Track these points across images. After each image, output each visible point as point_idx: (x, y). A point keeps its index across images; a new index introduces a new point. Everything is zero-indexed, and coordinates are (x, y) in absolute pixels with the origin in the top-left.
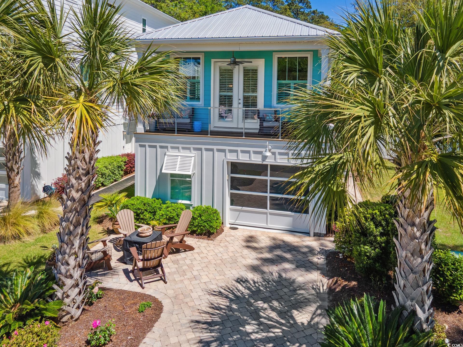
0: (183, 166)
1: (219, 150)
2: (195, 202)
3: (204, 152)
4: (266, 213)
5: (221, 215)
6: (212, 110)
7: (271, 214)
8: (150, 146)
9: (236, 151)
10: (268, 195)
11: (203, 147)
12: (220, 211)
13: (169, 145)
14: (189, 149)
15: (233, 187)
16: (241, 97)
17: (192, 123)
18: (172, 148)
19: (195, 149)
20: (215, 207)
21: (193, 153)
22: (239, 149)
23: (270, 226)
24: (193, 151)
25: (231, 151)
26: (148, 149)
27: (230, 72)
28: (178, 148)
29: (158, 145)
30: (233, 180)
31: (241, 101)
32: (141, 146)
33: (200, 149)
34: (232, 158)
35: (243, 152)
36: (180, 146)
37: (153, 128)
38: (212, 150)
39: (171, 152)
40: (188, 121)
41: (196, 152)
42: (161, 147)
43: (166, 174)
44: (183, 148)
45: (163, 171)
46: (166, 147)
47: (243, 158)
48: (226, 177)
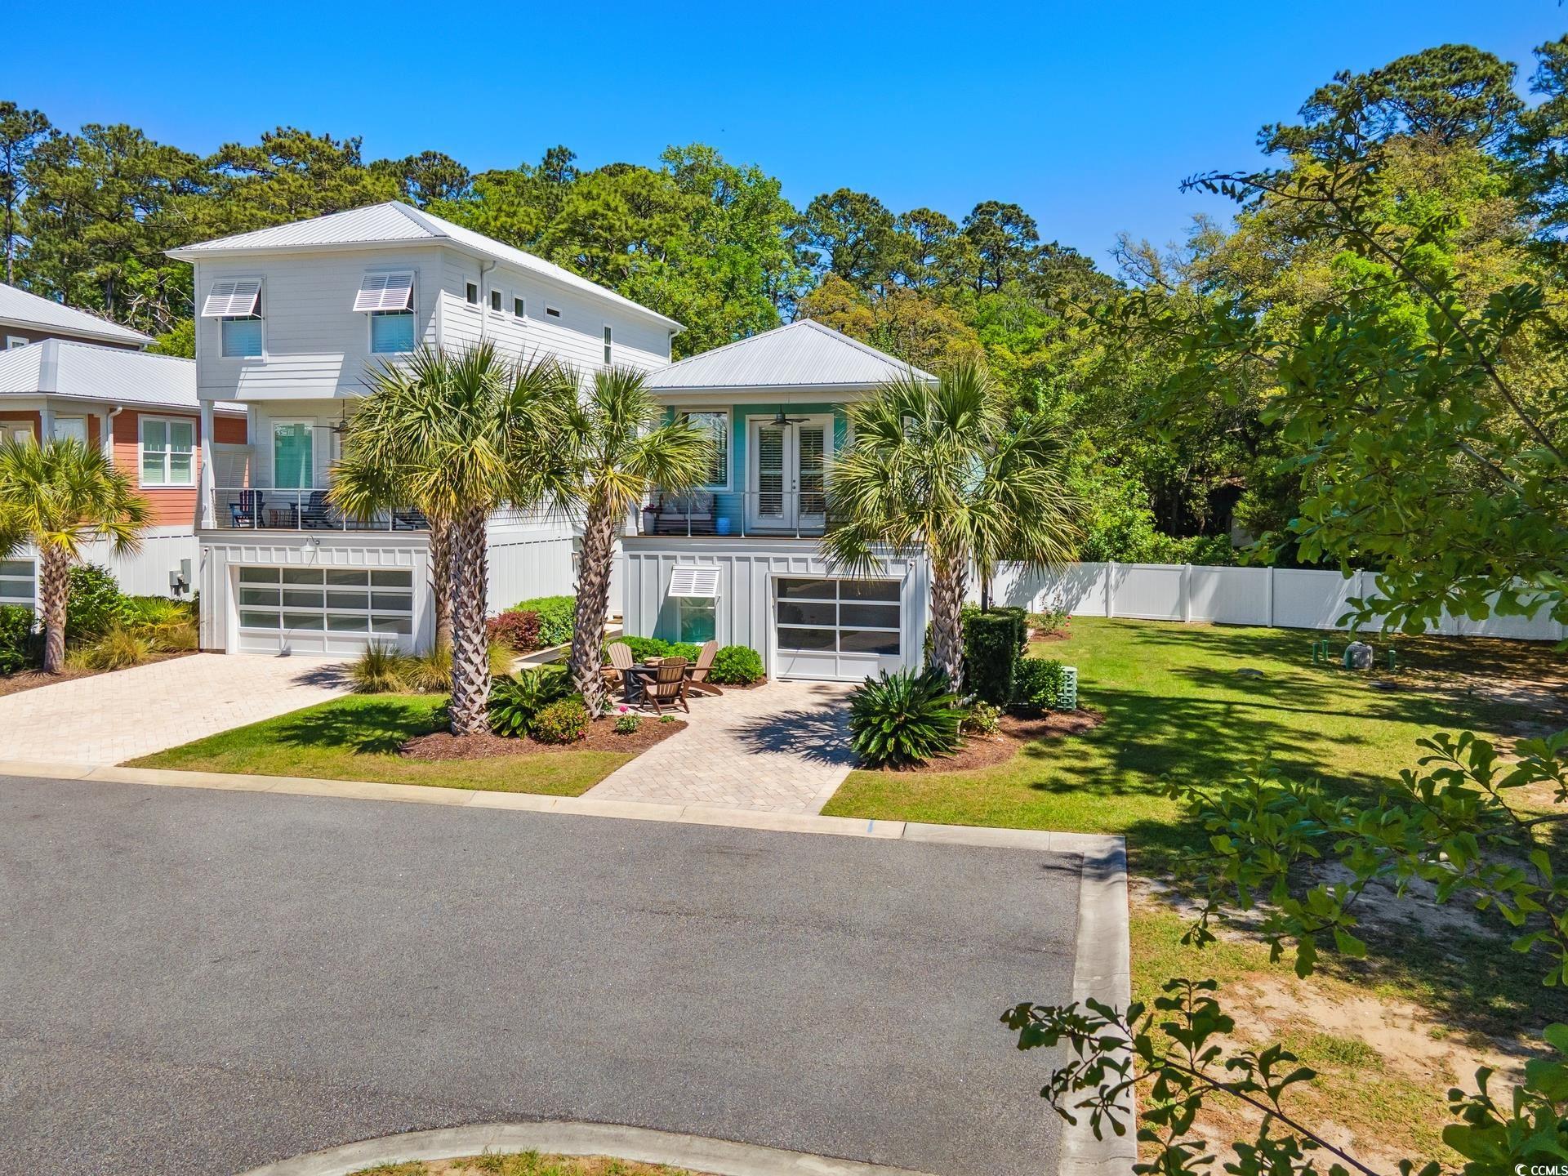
0: (704, 584)
1: (758, 559)
2: (721, 641)
3: (735, 563)
4: (835, 658)
5: (762, 659)
6: (747, 496)
7: (842, 658)
8: (647, 557)
9: (786, 560)
10: (838, 628)
11: (734, 555)
12: (760, 652)
13: (678, 554)
14: (711, 559)
15: (781, 618)
16: (797, 477)
17: (714, 521)
18: (683, 558)
19: (720, 559)
20: (753, 647)
21: (718, 566)
22: (790, 556)
23: (840, 677)
24: (717, 563)
25: (777, 560)
26: (644, 561)
27: (779, 435)
28: (693, 558)
29: (660, 554)
30: (781, 607)
31: (797, 484)
32: (632, 557)
33: (729, 559)
34: (779, 570)
35: (796, 560)
36: (697, 555)
37: (651, 528)
38: (748, 559)
39: (682, 565)
40: (708, 517)
41: (722, 563)
42: (666, 558)
43: (675, 598)
44: (701, 558)
45: (671, 594)
46: (675, 558)
47: (797, 571)
48: (771, 602)
